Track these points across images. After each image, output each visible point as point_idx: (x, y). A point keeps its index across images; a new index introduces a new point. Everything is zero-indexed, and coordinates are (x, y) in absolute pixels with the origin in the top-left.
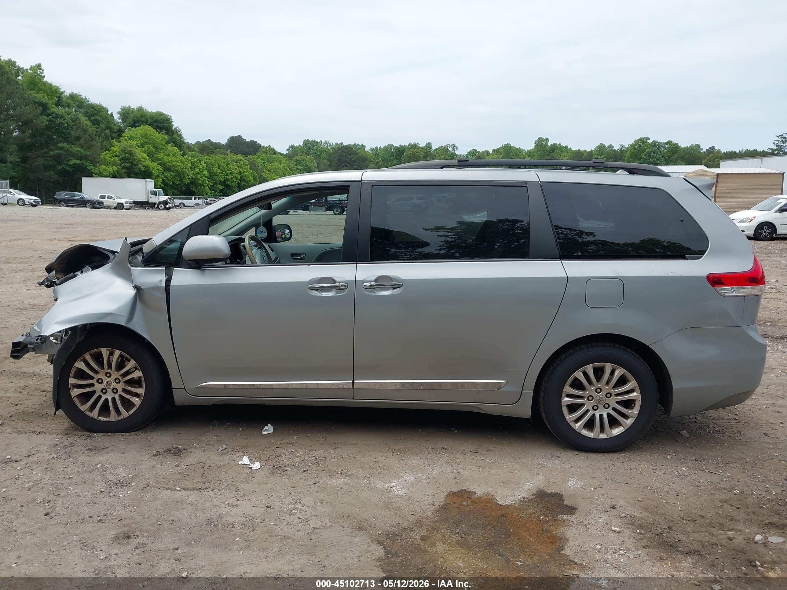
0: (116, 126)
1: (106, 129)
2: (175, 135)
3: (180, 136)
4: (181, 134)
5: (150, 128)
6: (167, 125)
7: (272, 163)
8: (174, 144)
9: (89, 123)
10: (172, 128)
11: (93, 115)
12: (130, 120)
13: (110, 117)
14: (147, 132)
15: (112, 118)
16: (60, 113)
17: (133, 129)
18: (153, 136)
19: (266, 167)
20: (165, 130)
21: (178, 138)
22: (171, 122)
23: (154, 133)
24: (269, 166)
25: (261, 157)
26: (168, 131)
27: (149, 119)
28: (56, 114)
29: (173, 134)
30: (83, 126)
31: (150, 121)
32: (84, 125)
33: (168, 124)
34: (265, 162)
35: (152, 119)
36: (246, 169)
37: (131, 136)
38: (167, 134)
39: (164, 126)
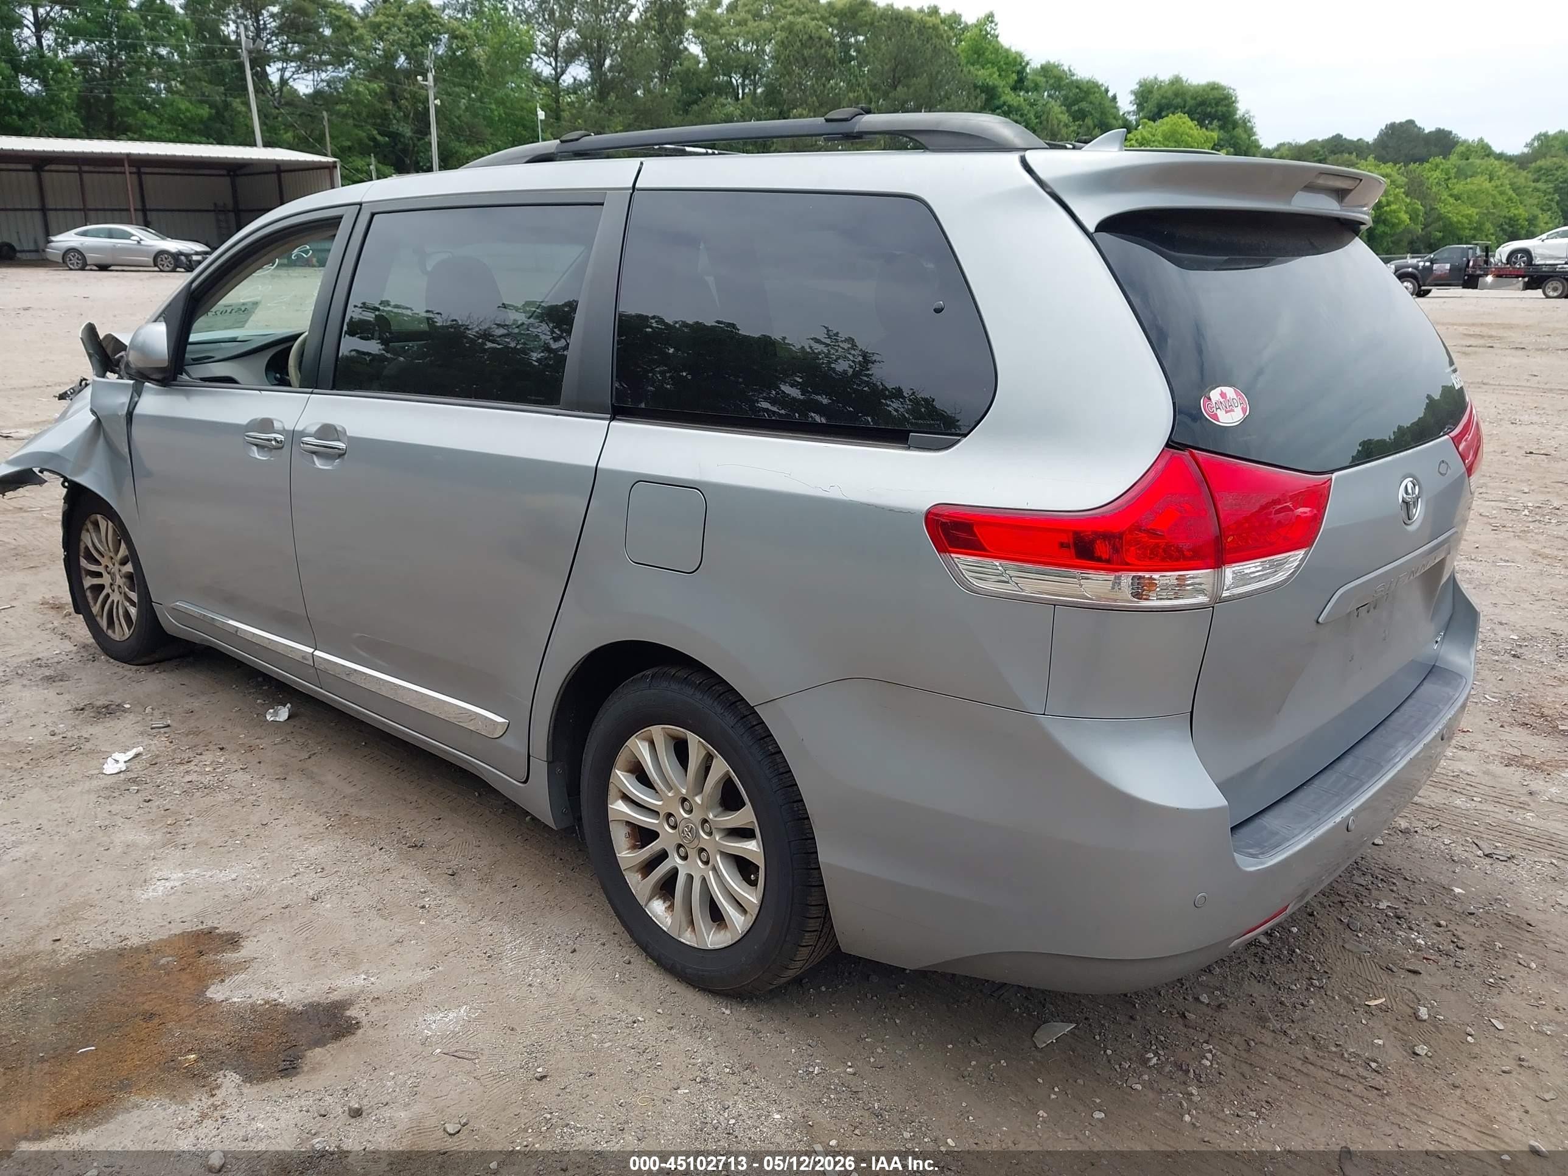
0: (1117, 120)
1: (1095, 128)
2: (1239, 131)
3: (1250, 132)
4: (1252, 128)
5: (1186, 118)
6: (1224, 109)
7: (1469, 180)
8: (1232, 150)
9: (1065, 118)
10: (1235, 114)
11: (1076, 102)
12: (1151, 106)
13: (1107, 104)
14: (1178, 128)
15: (1113, 104)
16: (1015, 104)
17: (1151, 123)
18: (1187, 134)
19: (1451, 190)
20: (1219, 120)
21: (1245, 136)
22: (1233, 102)
23: (1190, 128)
24: (1459, 187)
25: (1441, 167)
26: (1225, 123)
27: (1188, 99)
28: (1009, 106)
29: (1234, 129)
30: (1053, 125)
31: (1191, 103)
32: (1055, 122)
33: (1225, 106)
34: (1449, 179)
35: (1195, 99)
36: (1396, 196)
37: (1143, 138)
38: (1221, 128)
39: (1216, 111)
